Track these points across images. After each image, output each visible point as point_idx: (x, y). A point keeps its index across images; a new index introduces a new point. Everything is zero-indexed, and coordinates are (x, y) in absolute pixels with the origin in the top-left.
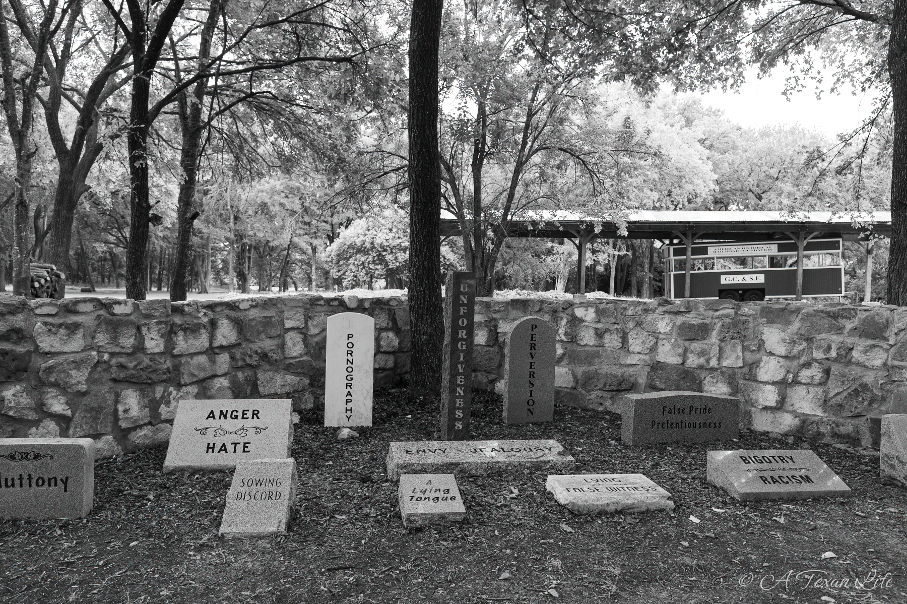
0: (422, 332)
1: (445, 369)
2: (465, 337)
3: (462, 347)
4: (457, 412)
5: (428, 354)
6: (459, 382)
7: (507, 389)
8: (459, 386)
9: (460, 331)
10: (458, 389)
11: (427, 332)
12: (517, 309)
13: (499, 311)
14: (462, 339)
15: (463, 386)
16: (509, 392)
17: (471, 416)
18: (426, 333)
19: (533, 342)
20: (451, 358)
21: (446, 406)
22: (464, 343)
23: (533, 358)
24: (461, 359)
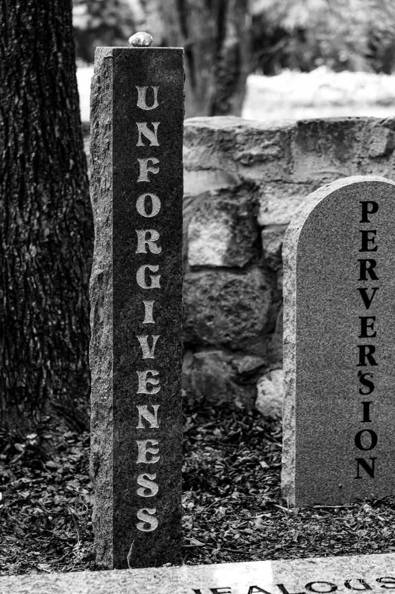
0: (24, 236)
1: (97, 351)
2: (156, 250)
3: (148, 282)
4: (140, 481)
5: (46, 302)
6: (142, 390)
7: (291, 402)
8: (144, 399)
9: (141, 234)
10: (143, 411)
11: (40, 234)
12: (318, 151)
13: (261, 160)
14: (148, 258)
15: (157, 399)
16: (298, 410)
17: (186, 488)
18: (36, 237)
19: (368, 255)
20: (116, 317)
21: (108, 463)
22: (154, 268)
23: (368, 303)
24: (149, 319)
